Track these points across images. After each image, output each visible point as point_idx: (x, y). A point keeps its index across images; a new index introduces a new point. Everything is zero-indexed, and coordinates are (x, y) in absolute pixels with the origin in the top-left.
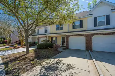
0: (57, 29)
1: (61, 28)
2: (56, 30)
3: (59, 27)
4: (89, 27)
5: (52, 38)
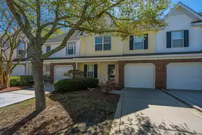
0: (98, 48)
1: (108, 47)
2: (96, 50)
3: (103, 43)
4: (158, 49)
5: (86, 66)
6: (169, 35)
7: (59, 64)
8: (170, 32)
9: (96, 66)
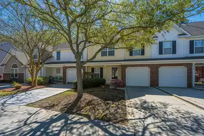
2: (102, 56)
3: (108, 50)
5: (93, 69)
6: (161, 44)
7: (70, 67)
8: (162, 42)
9: (102, 69)
